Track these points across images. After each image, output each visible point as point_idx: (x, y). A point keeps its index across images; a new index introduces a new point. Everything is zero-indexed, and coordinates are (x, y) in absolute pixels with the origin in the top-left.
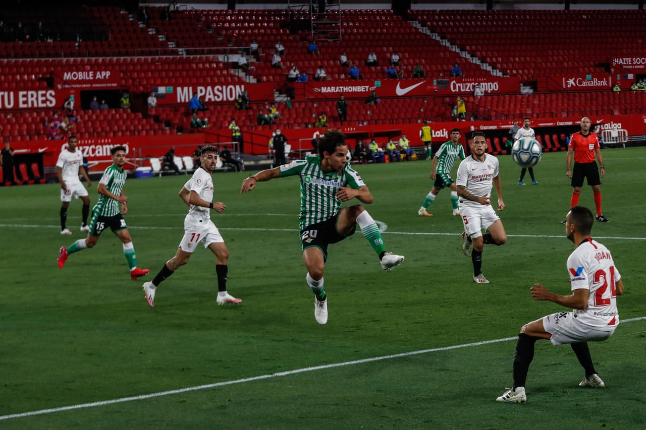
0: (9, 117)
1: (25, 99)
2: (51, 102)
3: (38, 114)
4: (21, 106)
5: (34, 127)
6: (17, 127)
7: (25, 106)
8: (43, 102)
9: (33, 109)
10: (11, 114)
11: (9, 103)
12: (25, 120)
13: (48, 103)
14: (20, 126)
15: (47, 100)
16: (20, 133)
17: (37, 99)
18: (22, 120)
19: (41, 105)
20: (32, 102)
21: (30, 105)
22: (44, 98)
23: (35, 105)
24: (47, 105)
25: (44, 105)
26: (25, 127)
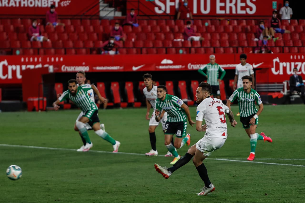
0: (207, 24)
1: (223, 4)
2: (251, 9)
3: (239, 23)
4: (219, 12)
5: (236, 37)
6: (218, 37)
7: (223, 12)
8: (243, 8)
9: (231, 16)
10: (209, 21)
11: (205, 9)
12: (226, 29)
13: (248, 9)
14: (221, 35)
15: (247, 6)
16: (222, 43)
17: (236, 5)
18: (222, 29)
19: (240, 12)
20: (231, 8)
21: (228, 12)
22: (243, 4)
23: (234, 12)
24: (246, 12)
25: (243, 12)
26: (226, 37)
